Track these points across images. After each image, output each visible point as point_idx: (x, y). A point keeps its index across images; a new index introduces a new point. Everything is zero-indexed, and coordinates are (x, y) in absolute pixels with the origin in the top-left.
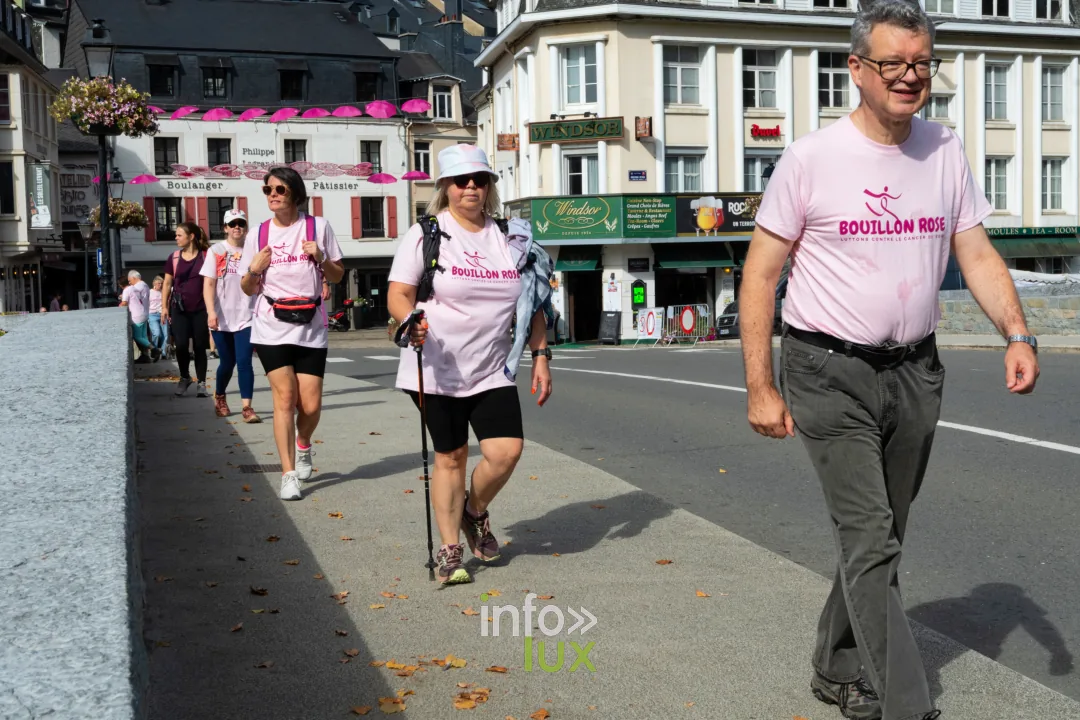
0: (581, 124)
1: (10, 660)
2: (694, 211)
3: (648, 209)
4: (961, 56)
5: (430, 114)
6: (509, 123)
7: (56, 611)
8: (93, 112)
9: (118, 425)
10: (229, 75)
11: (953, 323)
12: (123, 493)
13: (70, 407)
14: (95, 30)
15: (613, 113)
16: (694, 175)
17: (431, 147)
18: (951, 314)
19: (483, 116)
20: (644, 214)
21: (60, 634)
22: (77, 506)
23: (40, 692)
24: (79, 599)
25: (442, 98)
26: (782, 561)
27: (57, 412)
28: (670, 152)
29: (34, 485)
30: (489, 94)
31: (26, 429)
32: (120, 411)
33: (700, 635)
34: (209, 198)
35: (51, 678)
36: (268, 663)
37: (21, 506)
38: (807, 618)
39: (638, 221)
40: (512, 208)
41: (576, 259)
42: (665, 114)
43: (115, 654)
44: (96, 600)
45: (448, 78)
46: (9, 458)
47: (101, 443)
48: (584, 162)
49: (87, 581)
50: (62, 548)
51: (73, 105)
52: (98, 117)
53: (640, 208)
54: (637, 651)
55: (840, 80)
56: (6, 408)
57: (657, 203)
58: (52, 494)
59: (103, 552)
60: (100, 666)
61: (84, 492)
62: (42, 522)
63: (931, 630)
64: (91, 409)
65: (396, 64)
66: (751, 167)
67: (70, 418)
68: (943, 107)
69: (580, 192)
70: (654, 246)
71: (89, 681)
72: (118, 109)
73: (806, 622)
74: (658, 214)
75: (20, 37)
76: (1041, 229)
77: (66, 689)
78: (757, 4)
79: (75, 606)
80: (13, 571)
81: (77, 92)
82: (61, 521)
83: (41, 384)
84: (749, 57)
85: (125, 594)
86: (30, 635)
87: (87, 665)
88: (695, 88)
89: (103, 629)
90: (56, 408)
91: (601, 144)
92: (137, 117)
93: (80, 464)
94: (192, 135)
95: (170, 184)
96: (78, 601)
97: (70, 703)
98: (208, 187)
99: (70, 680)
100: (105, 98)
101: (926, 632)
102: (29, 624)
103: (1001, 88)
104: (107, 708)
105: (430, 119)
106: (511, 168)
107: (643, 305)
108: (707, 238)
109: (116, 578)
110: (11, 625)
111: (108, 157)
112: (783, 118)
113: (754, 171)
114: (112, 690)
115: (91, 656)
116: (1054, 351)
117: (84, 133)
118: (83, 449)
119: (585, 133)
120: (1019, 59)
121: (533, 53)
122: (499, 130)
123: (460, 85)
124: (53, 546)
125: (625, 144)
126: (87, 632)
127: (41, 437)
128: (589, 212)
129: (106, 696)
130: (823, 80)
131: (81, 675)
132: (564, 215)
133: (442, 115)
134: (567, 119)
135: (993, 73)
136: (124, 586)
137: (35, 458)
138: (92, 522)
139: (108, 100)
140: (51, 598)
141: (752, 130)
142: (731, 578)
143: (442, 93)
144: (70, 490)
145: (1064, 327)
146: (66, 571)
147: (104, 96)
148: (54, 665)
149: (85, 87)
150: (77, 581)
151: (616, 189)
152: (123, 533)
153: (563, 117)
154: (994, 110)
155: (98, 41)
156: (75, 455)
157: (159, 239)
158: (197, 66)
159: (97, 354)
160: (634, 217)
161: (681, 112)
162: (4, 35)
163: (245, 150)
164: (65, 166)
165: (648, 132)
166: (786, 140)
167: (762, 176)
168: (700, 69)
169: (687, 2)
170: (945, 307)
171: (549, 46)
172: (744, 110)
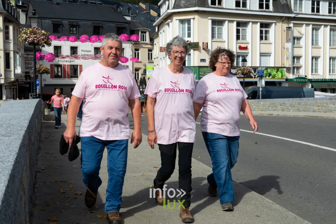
3: (206, 71)
4: (304, 25)
5: (140, 40)
6: (164, 44)
9: (20, 137)
10: (77, 27)
11: (300, 108)
12: (14, 159)
13: (8, 131)
15: (196, 41)
17: (140, 50)
18: (299, 105)
19: (156, 41)
20: (205, 72)
25: (143, 35)
30: (158, 34)
32: (23, 133)
34: (71, 65)
39: (203, 75)
42: (212, 42)
45: (145, 29)
47: (13, 143)
55: (267, 32)
57: (209, 69)
59: (2, 178)
61: (2, 159)
63: (279, 205)
64: (14, 132)
65: (129, 25)
66: (239, 58)
67: (7, 135)
68: (299, 41)
69: (185, 65)
72: (39, 38)
75: (13, 14)
76: (329, 79)
83: (2, 124)
84: (239, 24)
88: (221, 34)
90: (4, 132)
91: (192, 51)
92: (45, 40)
93: (5, 150)
94: (66, 45)
95: (59, 60)
98: (70, 61)
100: (36, 34)
101: (277, 206)
103: (317, 35)
105: (139, 42)
106: (164, 58)
109: (3, 187)
112: (249, 43)
116: (330, 118)
118: (7, 145)
120: (323, 26)
121: (171, 22)
122: (161, 46)
123: (149, 31)
125: (200, 52)
130: (261, 32)
133: (143, 41)
135: (314, 31)
136: (4, 190)
138: (2, 168)
141: (239, 47)
145: (334, 110)
147: (35, 33)
151: (196, 65)
154: (314, 42)
155: (34, 16)
156: (4, 147)
157: (55, 78)
158: (68, 24)
159: (23, 114)
160: (202, 73)
161: (217, 41)
162: (7, 13)
163: (82, 50)
164: (26, 54)
165: (206, 47)
166: (250, 50)
167: (242, 62)
168: (223, 28)
169: (219, 7)
170: (297, 103)
171: (176, 20)
172: (237, 41)
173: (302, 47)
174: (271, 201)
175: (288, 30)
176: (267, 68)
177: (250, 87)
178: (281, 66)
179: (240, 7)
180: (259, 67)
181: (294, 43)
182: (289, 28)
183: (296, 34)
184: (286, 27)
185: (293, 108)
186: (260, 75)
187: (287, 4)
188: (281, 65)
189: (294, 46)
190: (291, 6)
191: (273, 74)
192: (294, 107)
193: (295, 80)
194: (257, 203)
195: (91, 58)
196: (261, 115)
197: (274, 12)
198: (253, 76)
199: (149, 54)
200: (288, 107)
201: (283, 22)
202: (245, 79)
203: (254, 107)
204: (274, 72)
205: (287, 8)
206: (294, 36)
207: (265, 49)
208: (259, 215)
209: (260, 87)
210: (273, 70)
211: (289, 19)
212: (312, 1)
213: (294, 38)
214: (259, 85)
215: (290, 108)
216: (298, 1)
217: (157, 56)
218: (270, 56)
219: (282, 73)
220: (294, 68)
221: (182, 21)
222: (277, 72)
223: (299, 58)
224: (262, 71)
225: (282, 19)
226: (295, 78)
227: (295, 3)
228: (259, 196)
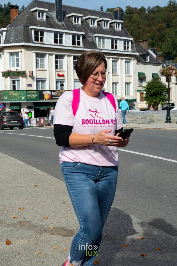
0: (16, 72)
2: (44, 94)
3: (32, 94)
15: (23, 70)
16: (44, 85)
20: (31, 95)
26: (57, 180)
28: (38, 80)
33: (34, 198)
38: (61, 193)
39: (30, 97)
41: (14, 106)
42: (36, 70)
48: (16, 82)
53: (30, 93)
54: (18, 203)
57: (34, 92)
66: (57, 83)
69: (15, 89)
70: (34, 103)
73: (60, 194)
74: (35, 95)
78: (58, 44)
84: (57, 57)
88: (43, 64)
91: (20, 77)
103: (116, 66)
107: (31, 117)
108: (47, 101)
112: (65, 72)
113: (58, 85)
119: (16, 75)
120: (120, 59)
121: (3, 54)
125: (26, 77)
128: (17, 94)
132: (11, 95)
134: (12, 71)
135: (114, 62)
141: (58, 75)
142: (44, 184)
145: (129, 123)
151: (24, 89)
153: (11, 70)
154: (114, 71)
160: (29, 95)
161: (40, 70)
165: (32, 74)
166: (66, 77)
167: (60, 86)
168: (45, 59)
169: (41, 43)
171: (7, 52)
172: (56, 70)
179: (57, 43)
187: (94, 42)
190: (96, 44)
197: (84, 47)
205: (93, 45)
212: (112, 40)
216: (101, 39)
221: (11, 54)
227: (99, 42)
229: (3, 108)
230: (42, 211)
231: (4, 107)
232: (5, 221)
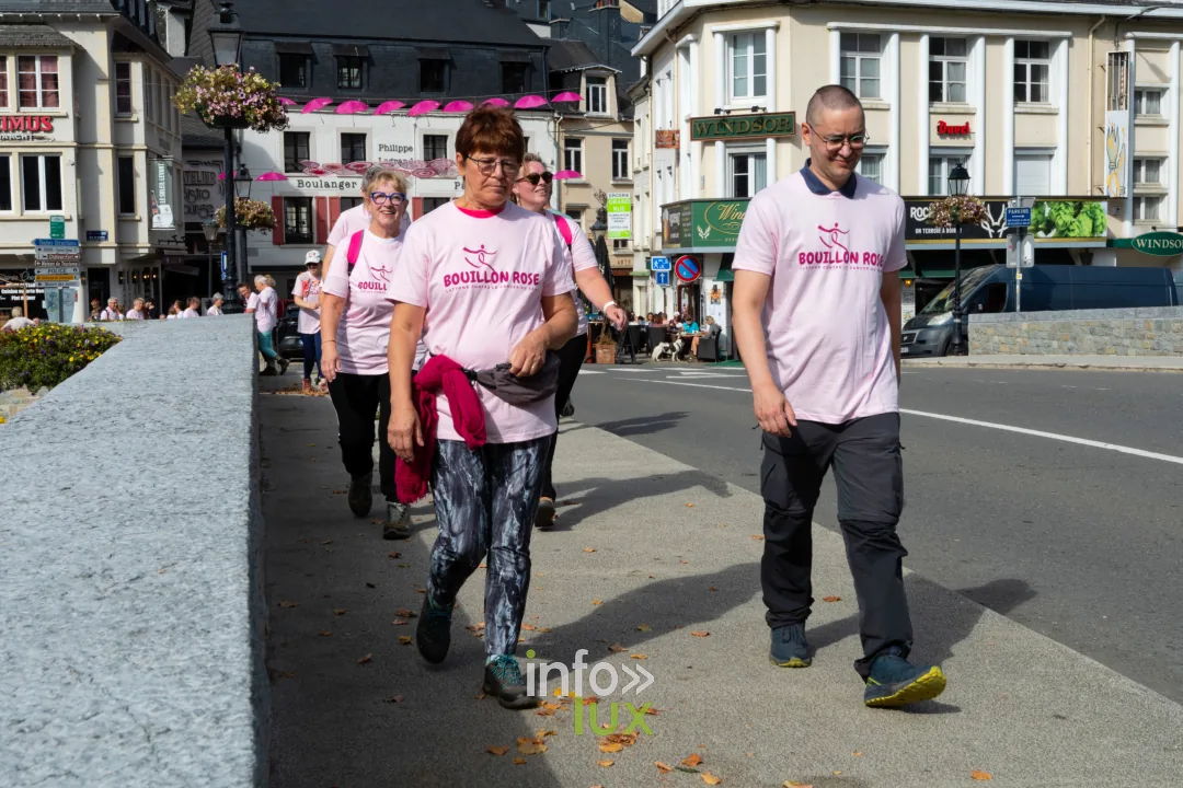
0: (750, 120)
1: (125, 676)
4: (1176, 46)
5: (582, 107)
6: (669, 118)
7: (173, 628)
8: (218, 103)
9: (242, 435)
10: (365, 64)
11: (1164, 343)
12: (246, 507)
13: (190, 416)
14: (223, 15)
15: (784, 108)
16: (873, 176)
17: (583, 144)
18: (1159, 333)
19: (640, 111)
21: (178, 652)
22: (197, 519)
23: (156, 710)
24: (199, 615)
25: (596, 91)
26: (963, 601)
27: (177, 421)
29: (152, 496)
30: (647, 86)
31: (144, 438)
32: (244, 421)
34: (342, 198)
35: (169, 696)
36: (397, 698)
37: (139, 518)
40: (671, 212)
43: (235, 673)
44: (216, 617)
45: (602, 68)
46: (127, 468)
47: (223, 454)
48: (751, 162)
49: (207, 596)
50: (182, 562)
51: (199, 96)
52: (224, 108)
54: (801, 695)
55: (1038, 72)
56: (123, 416)
58: (171, 505)
59: (224, 567)
60: (219, 685)
61: (205, 505)
62: (161, 534)
64: (213, 419)
65: (545, 53)
66: (936, 167)
67: (191, 427)
68: (1154, 103)
69: (746, 195)
71: (207, 700)
72: (246, 100)
75: (143, 23)
77: (183, 708)
79: (194, 623)
80: (128, 585)
81: (202, 81)
82: (180, 535)
83: (161, 392)
84: (937, 45)
85: (246, 612)
86: (145, 651)
87: (205, 683)
88: (875, 81)
89: (222, 647)
90: (176, 417)
91: (770, 142)
92: (266, 108)
93: (202, 476)
94: (324, 129)
95: (301, 183)
96: (197, 617)
97: (187, 723)
98: (341, 186)
99: (187, 699)
100: (232, 88)
101: (1124, 683)
102: (145, 641)
104: (226, 729)
105: (583, 114)
106: (670, 168)
109: (237, 594)
110: (126, 641)
111: (235, 152)
112: (974, 114)
113: (940, 172)
114: (231, 710)
115: (210, 674)
117: (209, 125)
118: (204, 460)
119: (753, 130)
121: (696, 41)
122: (658, 128)
123: (615, 76)
124: (172, 560)
126: (206, 649)
127: (159, 447)
129: (226, 716)
130: (1019, 72)
131: (199, 694)
132: (728, 220)
133: (596, 109)
134: (732, 113)
136: (245, 603)
137: (152, 469)
138: (213, 536)
139: (236, 90)
140: (168, 614)
141: (938, 127)
143: (596, 85)
144: (190, 503)
146: (184, 585)
147: (231, 86)
148: (171, 684)
149: (210, 76)
150: (195, 597)
152: (245, 547)
153: (728, 112)
155: (225, 26)
156: (196, 466)
157: (288, 242)
158: (331, 55)
159: (220, 362)
162: (126, 21)
163: (381, 147)
164: (189, 162)
166: (977, 138)
167: (949, 179)
168: (882, 58)
170: (1152, 325)
171: (714, 33)
172: (930, 105)
173: (1167, 126)
174: (1101, 666)
175: (1116, 64)
176: (1040, 201)
177: (980, 271)
178: (1089, 194)
180: (1014, 197)
181: (1136, 111)
182: (1119, 58)
183: (1145, 78)
184: (1110, 54)
185: (1139, 343)
186: (1017, 224)
188: (1089, 188)
189: (1137, 122)
191: (1060, 222)
192: (1143, 337)
193: (1141, 243)
194: (1051, 670)
195: (413, 173)
196: (1021, 367)
198: (991, 231)
199: (615, 156)
200: (1119, 341)
201: (1096, 34)
202: (962, 241)
203: (996, 338)
204: (1065, 217)
206: (1138, 84)
207: (1033, 132)
208: (1064, 715)
209: (1015, 270)
210: (1060, 209)
211: (1119, 25)
213: (1138, 94)
214: (1014, 260)
215: (1127, 342)
217: (647, 162)
218: (1051, 156)
219: (1094, 219)
220: (1137, 200)
222: (1075, 216)
223: (1154, 163)
224: (1024, 211)
225: (1097, 25)
226: (1140, 237)
228: (1054, 646)
229: (691, 276)
230: (911, 738)
231: (695, 271)
232: (752, 772)
